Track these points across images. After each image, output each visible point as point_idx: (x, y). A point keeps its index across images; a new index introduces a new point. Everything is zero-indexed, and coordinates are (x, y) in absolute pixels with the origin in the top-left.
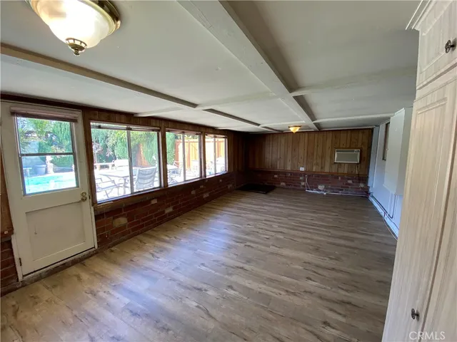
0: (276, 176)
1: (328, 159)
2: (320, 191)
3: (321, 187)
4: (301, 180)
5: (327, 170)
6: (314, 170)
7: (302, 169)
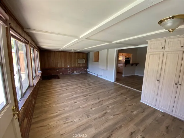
0: (58, 70)
1: (76, 62)
2: (75, 73)
3: (75, 72)
4: (68, 71)
5: (77, 65)
6: (73, 66)
7: (68, 66)
